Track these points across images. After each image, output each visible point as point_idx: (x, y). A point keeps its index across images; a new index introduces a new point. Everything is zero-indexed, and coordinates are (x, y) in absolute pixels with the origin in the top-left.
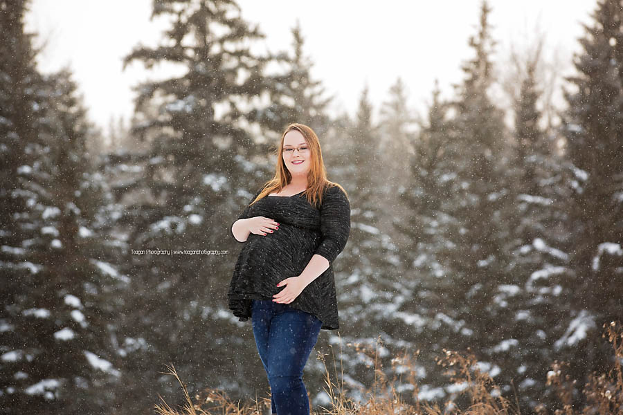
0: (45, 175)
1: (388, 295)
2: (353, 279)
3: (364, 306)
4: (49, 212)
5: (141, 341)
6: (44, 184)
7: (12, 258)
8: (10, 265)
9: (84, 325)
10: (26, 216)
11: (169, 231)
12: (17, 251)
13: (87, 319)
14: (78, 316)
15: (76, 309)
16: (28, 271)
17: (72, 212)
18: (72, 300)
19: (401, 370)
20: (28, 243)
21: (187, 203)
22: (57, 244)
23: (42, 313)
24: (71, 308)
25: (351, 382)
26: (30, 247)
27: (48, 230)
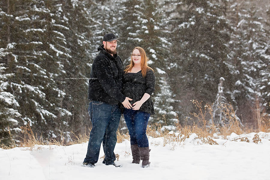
0: (143, 8)
1: (263, 47)
2: (250, 41)
3: (254, 51)
4: (145, 21)
5: (176, 64)
6: (142, 11)
7: (132, 36)
8: (132, 39)
9: (156, 59)
10: (137, 22)
11: (184, 27)
13: (157, 57)
14: (154, 56)
15: (153, 53)
16: (138, 40)
17: (152, 21)
18: (152, 51)
19: (263, 74)
20: (138, 31)
21: (190, 18)
22: (147, 32)
24: (151, 53)
25: (248, 77)
26: (139, 33)
27: (144, 27)
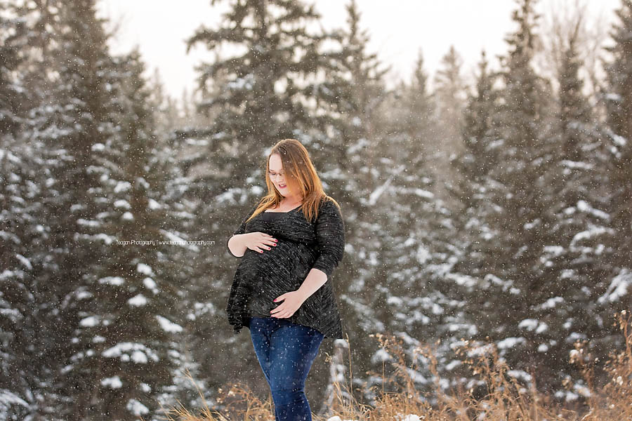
0: (116, 152)
1: (443, 256)
2: (410, 242)
3: (420, 267)
4: (122, 186)
5: (210, 305)
6: (115, 159)
7: (87, 230)
8: (86, 236)
9: (156, 291)
10: (99, 190)
11: (233, 202)
12: (92, 224)
13: (159, 286)
14: (149, 283)
15: (148, 276)
16: (103, 242)
17: (141, 185)
18: (144, 269)
19: (453, 328)
20: (102, 215)
21: (249, 176)
22: (128, 216)
23: (117, 281)
24: (143, 276)
25: (408, 340)
26: (105, 220)
27: (120, 203)
